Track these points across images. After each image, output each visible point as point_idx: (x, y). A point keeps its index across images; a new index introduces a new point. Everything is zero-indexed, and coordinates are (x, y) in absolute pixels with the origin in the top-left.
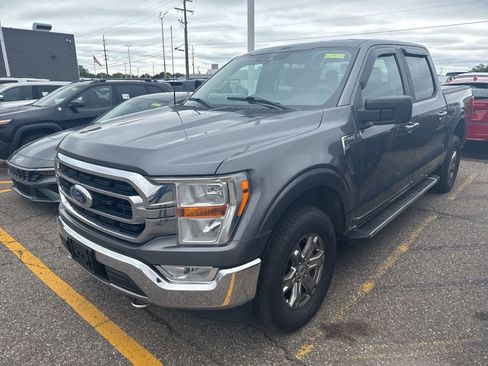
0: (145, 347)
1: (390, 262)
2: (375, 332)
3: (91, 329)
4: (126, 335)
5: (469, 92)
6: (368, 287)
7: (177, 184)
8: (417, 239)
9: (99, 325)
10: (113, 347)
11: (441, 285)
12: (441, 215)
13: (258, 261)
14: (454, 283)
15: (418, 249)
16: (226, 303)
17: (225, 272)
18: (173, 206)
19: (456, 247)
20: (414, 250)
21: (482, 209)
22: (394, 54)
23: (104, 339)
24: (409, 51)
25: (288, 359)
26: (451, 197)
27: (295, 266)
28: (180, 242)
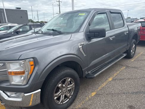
1: (104, 85)
5: (140, 25)
6: (94, 94)
7: (6, 63)
8: (116, 76)
11: (119, 94)
12: (127, 67)
13: (40, 90)
14: (124, 93)
15: (115, 79)
16: (30, 104)
17: (26, 95)
18: (6, 71)
19: (129, 79)
20: (114, 80)
21: (142, 65)
22: (106, 13)
24: (112, 11)
26: (132, 60)
27: (61, 90)
28: (10, 83)
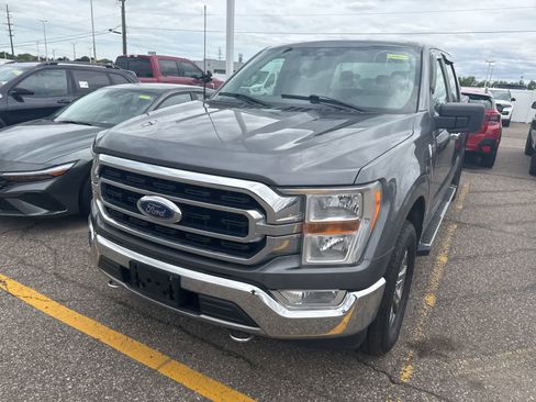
0: (233, 387)
1: (437, 273)
2: (461, 347)
3: (152, 372)
4: (200, 375)
6: (431, 300)
8: (450, 249)
9: (161, 366)
10: (193, 391)
11: (494, 294)
12: (460, 224)
14: (504, 292)
18: (300, 221)
19: (489, 256)
20: (453, 260)
23: (176, 383)
25: (393, 383)
26: (458, 206)
28: (303, 263)
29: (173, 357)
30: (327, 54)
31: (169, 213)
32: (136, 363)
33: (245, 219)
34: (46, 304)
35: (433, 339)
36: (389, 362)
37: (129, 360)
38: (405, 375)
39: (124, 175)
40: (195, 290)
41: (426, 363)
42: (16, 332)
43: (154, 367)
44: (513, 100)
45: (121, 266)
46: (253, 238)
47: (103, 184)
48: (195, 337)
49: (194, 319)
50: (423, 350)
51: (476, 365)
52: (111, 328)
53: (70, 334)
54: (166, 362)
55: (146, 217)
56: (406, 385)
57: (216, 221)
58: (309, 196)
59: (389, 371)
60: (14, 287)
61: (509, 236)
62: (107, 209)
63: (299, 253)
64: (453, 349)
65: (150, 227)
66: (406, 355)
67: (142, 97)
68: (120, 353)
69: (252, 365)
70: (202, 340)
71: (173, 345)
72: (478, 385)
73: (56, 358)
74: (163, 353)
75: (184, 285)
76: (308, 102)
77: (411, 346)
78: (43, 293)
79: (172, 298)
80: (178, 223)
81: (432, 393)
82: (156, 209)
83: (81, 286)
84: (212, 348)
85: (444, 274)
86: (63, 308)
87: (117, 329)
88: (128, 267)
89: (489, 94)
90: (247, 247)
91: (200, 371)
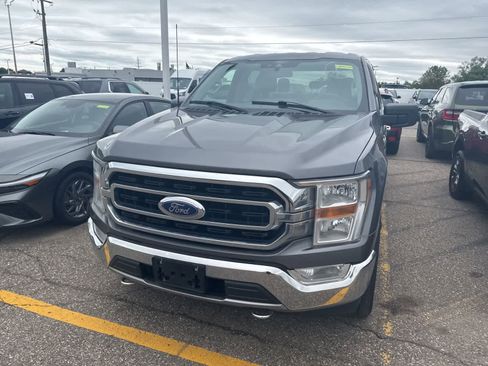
2: (421, 302)
3: (174, 358)
18: (313, 208)
25: (380, 338)
28: (315, 244)
29: (189, 343)
30: (284, 66)
31: (193, 210)
32: (157, 352)
33: (266, 210)
34: (47, 310)
35: (398, 299)
36: (372, 322)
37: (149, 350)
38: (388, 331)
39: (141, 179)
40: (221, 277)
41: (400, 318)
42: (27, 339)
43: (175, 353)
44: (399, 97)
45: (141, 264)
46: (273, 226)
47: (116, 190)
48: (201, 322)
49: (218, 304)
50: (394, 308)
51: (438, 315)
52: (120, 324)
53: (83, 335)
54: (184, 347)
55: (170, 217)
56: (391, 339)
57: (237, 214)
58: (319, 187)
59: (374, 329)
60: (10, 297)
61: (428, 209)
62: (118, 212)
63: (310, 236)
64: (416, 305)
65: (170, 225)
66: (383, 315)
67: (100, 106)
68: (138, 346)
69: (262, 340)
70: (209, 324)
71: (185, 332)
72: (444, 331)
73: (77, 359)
74: (179, 340)
75: (208, 274)
76: (277, 107)
77: (383, 306)
78: (41, 299)
79: (197, 287)
80: (201, 219)
81: (413, 342)
82: (180, 207)
83: (77, 288)
84: (221, 330)
85: (389, 244)
86: (65, 312)
87: (127, 323)
88: (151, 263)
89: (390, 94)
90: (266, 235)
91: (218, 351)
